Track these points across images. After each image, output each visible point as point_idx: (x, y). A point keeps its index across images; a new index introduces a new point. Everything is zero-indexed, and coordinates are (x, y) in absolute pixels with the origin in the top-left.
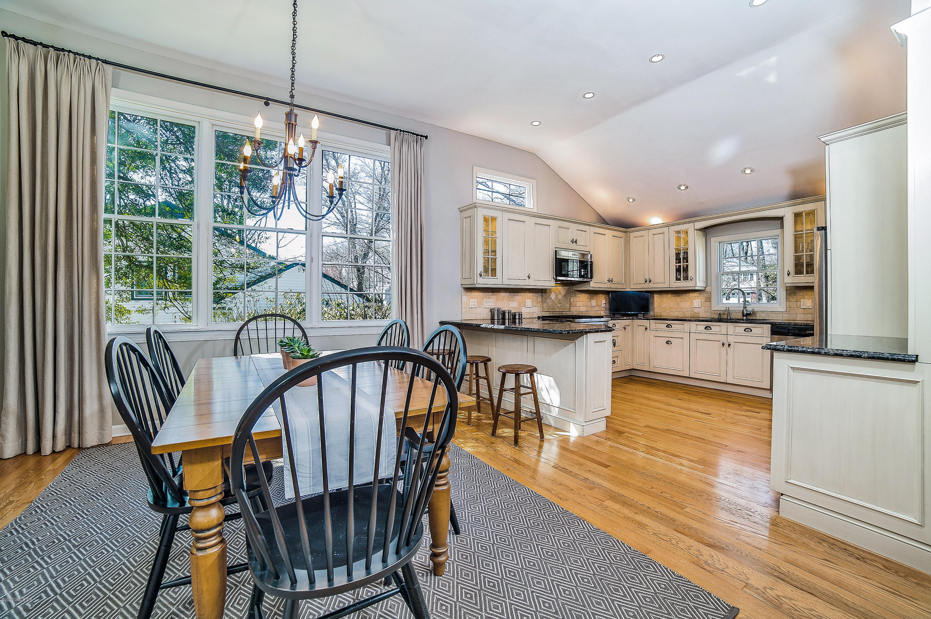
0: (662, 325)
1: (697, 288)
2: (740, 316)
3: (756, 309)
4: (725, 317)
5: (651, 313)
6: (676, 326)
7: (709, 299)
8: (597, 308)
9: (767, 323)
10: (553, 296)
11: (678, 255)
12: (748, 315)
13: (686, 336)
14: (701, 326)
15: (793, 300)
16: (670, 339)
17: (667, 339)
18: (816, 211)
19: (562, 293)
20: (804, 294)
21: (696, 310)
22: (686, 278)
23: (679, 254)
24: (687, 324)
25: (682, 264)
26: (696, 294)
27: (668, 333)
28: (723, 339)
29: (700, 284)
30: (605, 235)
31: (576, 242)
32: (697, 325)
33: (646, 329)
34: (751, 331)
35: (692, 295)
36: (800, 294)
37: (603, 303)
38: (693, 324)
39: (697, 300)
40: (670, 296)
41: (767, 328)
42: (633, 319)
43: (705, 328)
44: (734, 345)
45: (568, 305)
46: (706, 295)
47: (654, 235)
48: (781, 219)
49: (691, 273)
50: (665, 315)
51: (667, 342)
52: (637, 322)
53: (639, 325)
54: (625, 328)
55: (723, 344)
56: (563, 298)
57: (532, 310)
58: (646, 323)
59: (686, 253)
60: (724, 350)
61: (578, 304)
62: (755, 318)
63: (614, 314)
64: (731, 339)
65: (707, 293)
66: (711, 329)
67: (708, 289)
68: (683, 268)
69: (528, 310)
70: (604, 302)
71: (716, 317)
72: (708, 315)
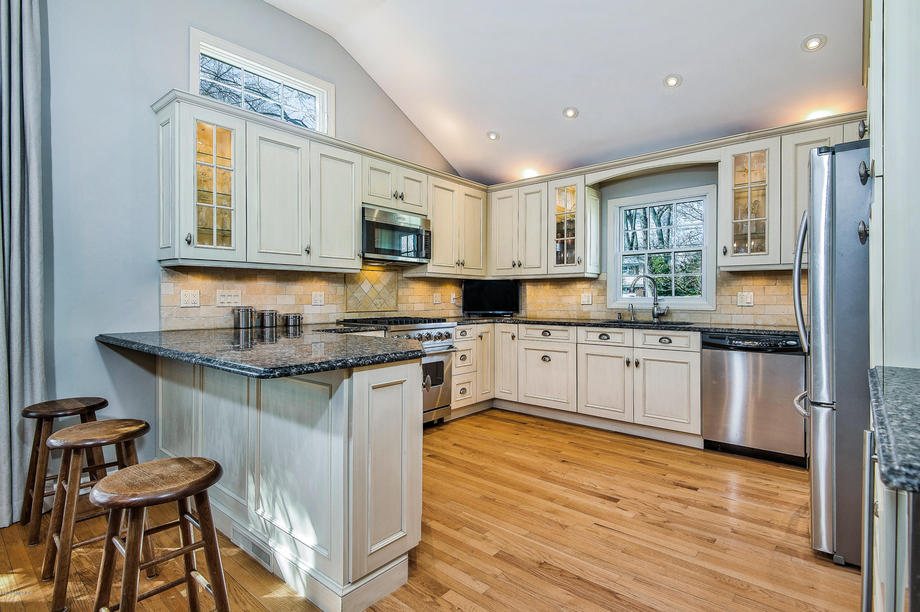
0: (536, 331)
1: (587, 275)
2: (648, 317)
3: (672, 307)
4: (627, 318)
5: (523, 313)
6: (556, 332)
7: (603, 292)
8: (443, 306)
9: (694, 330)
10: (366, 287)
11: (560, 225)
12: (660, 315)
13: (571, 348)
14: (594, 334)
15: (727, 294)
16: (547, 354)
17: (543, 354)
18: (767, 152)
19: (383, 282)
20: (743, 284)
21: (585, 309)
22: (571, 260)
23: (562, 223)
24: (572, 329)
25: (565, 238)
26: (585, 285)
27: (546, 345)
28: (627, 354)
29: (591, 270)
30: (453, 191)
31: (402, 197)
32: (587, 332)
33: (513, 337)
34: (670, 342)
35: (580, 286)
36: (736, 283)
37: (452, 298)
38: (582, 330)
39: (586, 294)
40: (548, 287)
41: (696, 338)
42: (494, 323)
43: (600, 337)
44: (644, 364)
45: (393, 302)
46: (599, 287)
47: (526, 194)
48: (713, 166)
49: (578, 252)
50: (541, 315)
51: (544, 358)
52: (500, 327)
53: (503, 332)
54: (481, 337)
55: (628, 363)
56: (385, 290)
57: (325, 310)
58: (513, 328)
59: (572, 222)
60: (629, 371)
61: (411, 299)
62: (670, 320)
63: (469, 315)
64: (639, 355)
65: (601, 283)
66: (608, 338)
67: (602, 278)
68: (567, 245)
69: (317, 310)
70: (453, 296)
71: (615, 318)
72: (602, 316)
